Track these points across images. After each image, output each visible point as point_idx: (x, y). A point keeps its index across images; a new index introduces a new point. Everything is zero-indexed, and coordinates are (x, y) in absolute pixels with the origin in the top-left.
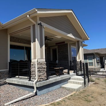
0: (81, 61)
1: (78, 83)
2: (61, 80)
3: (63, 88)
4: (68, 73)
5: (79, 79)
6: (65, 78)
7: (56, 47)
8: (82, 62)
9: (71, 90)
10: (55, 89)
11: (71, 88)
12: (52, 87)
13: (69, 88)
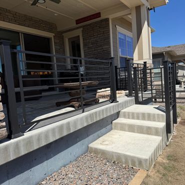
0: (145, 63)
1: (148, 131)
2: (85, 125)
3: (96, 151)
4: (113, 99)
5: (149, 117)
6: (102, 117)
7: (79, 32)
8: (148, 65)
9: (126, 162)
10: (61, 163)
11: (126, 157)
12: (45, 163)
13: (119, 156)
